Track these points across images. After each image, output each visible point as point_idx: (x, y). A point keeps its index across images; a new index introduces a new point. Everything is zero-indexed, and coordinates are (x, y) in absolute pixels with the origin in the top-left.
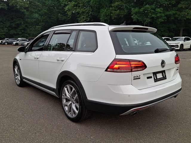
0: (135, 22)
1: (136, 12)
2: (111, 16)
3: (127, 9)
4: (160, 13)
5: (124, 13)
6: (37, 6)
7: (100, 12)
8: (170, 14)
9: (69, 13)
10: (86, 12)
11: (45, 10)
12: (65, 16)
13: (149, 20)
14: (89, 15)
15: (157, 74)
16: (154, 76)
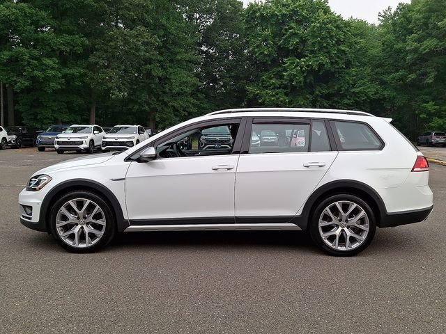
4: (53, 68)
8: (73, 75)
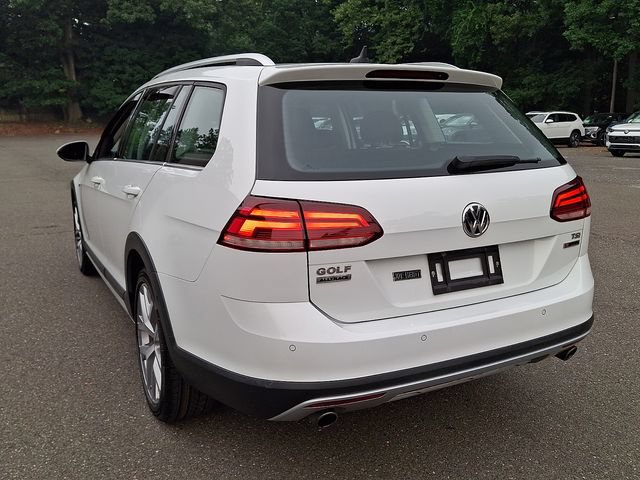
0: (578, 51)
1: (582, 18)
2: (489, 35)
3: (549, 7)
5: (539, 22)
6: (245, 9)
7: (450, 21)
9: (347, 30)
10: (404, 23)
11: (270, 23)
12: (333, 39)
13: (631, 47)
14: (412, 34)
15: (450, 263)
16: (432, 268)
